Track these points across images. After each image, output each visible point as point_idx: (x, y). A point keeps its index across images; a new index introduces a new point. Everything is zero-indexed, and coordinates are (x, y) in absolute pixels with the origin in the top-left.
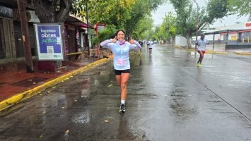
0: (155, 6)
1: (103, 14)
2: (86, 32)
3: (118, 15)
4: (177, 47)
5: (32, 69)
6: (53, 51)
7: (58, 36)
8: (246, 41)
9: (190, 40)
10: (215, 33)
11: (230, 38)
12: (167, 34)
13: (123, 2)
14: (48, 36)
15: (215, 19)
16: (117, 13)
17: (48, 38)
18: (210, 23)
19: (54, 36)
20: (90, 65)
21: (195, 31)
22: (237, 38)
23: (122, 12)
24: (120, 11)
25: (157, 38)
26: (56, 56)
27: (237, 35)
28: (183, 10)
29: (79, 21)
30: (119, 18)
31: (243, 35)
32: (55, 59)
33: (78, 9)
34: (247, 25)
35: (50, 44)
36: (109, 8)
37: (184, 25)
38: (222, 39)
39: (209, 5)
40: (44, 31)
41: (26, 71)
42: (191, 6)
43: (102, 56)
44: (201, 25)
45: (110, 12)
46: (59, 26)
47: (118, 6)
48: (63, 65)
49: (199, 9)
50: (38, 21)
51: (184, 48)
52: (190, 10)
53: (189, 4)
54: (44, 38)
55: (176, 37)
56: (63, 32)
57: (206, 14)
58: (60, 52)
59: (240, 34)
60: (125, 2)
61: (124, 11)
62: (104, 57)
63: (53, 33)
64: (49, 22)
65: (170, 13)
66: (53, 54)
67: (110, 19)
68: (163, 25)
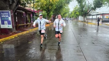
0: (68, 3)
1: (42, 6)
4: (79, 21)
7: (9, 16)
10: (97, 15)
11: (105, 17)
12: (76, 15)
14: (5, 16)
15: (97, 8)
17: (5, 17)
18: (95, 10)
19: (7, 16)
21: (87, 14)
22: (108, 17)
23: (52, 5)
24: (51, 5)
25: (71, 17)
30: (50, 8)
35: (6, 20)
36: (45, 3)
37: (82, 11)
38: (102, 17)
39: (94, 2)
40: (3, 14)
42: (85, 2)
44: (90, 11)
45: (46, 5)
46: (10, 12)
47: (50, 2)
52: (85, 4)
54: (3, 17)
55: (79, 17)
56: (12, 14)
57: (93, 6)
61: (53, 5)
63: (7, 15)
65: (77, 6)
66: (7, 25)
67: (47, 8)
68: (73, 11)
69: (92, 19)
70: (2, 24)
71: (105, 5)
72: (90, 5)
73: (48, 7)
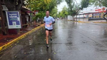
0: (59, 3)
1: (37, 6)
2: (29, 15)
3: (44, 7)
4: (69, 20)
5: (6, 33)
6: (16, 24)
7: (18, 17)
8: (95, 17)
9: (74, 17)
10: (84, 14)
12: (64, 15)
13: (46, 1)
14: (13, 17)
15: (84, 8)
16: (43, 6)
17: (13, 18)
18: (82, 10)
19: (16, 17)
20: (33, 30)
21: (76, 13)
22: (92, 16)
23: (45, 5)
24: (44, 5)
26: (17, 26)
27: (91, 15)
28: (71, 5)
29: (27, 10)
30: (44, 8)
31: (94, 15)
32: (17, 28)
33: (27, 4)
34: (96, 11)
35: (14, 21)
37: (71, 11)
38: (86, 16)
39: (81, 3)
40: (11, 15)
41: (2, 34)
42: (74, 3)
43: (37, 25)
44: (78, 11)
45: (40, 5)
46: (18, 12)
48: (21, 31)
49: (77, 4)
50: (7, 10)
51: (72, 20)
52: (74, 5)
53: (73, 2)
54: (11, 18)
55: (68, 16)
56: (21, 15)
57: (80, 6)
58: (19, 25)
59: (93, 14)
60: (47, 1)
61: (46, 5)
62: (39, 26)
63: (15, 15)
64: (13, 10)
65: (65, 6)
66: (16, 25)
67: (40, 9)
68: (62, 12)
69: (79, 18)
70: (10, 25)
71: (91, 5)
72: (78, 5)
73: (42, 7)
